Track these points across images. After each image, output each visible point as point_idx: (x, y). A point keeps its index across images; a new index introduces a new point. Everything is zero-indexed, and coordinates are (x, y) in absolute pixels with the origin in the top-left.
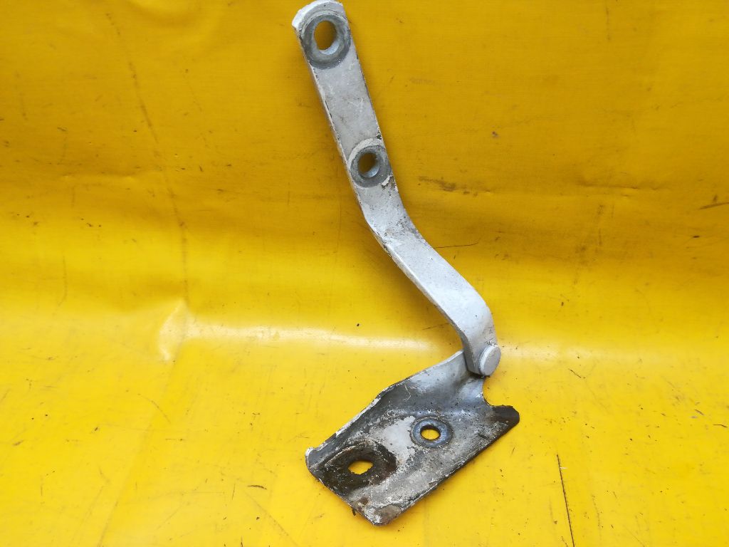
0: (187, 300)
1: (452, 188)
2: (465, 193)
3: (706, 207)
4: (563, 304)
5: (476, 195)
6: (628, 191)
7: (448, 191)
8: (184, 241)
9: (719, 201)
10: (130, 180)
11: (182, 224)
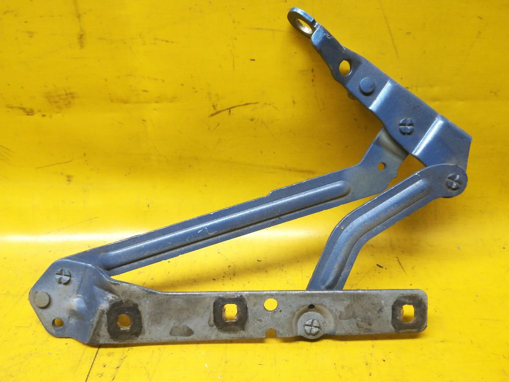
1: (30, 113)
2: (43, 116)
3: (212, 115)
4: (148, 206)
5: (51, 117)
6: (154, 105)
7: (31, 115)
9: (219, 109)
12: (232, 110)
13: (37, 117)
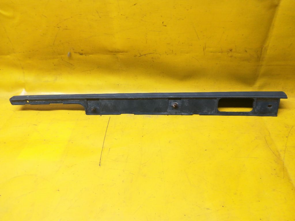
0: (25, 88)
1: (81, 54)
2: (86, 55)
3: (139, 56)
5: (88, 56)
6: (121, 53)
8: (24, 73)
9: (142, 55)
10: (8, 56)
11: (22, 68)
12: (146, 55)
13: (84, 56)
